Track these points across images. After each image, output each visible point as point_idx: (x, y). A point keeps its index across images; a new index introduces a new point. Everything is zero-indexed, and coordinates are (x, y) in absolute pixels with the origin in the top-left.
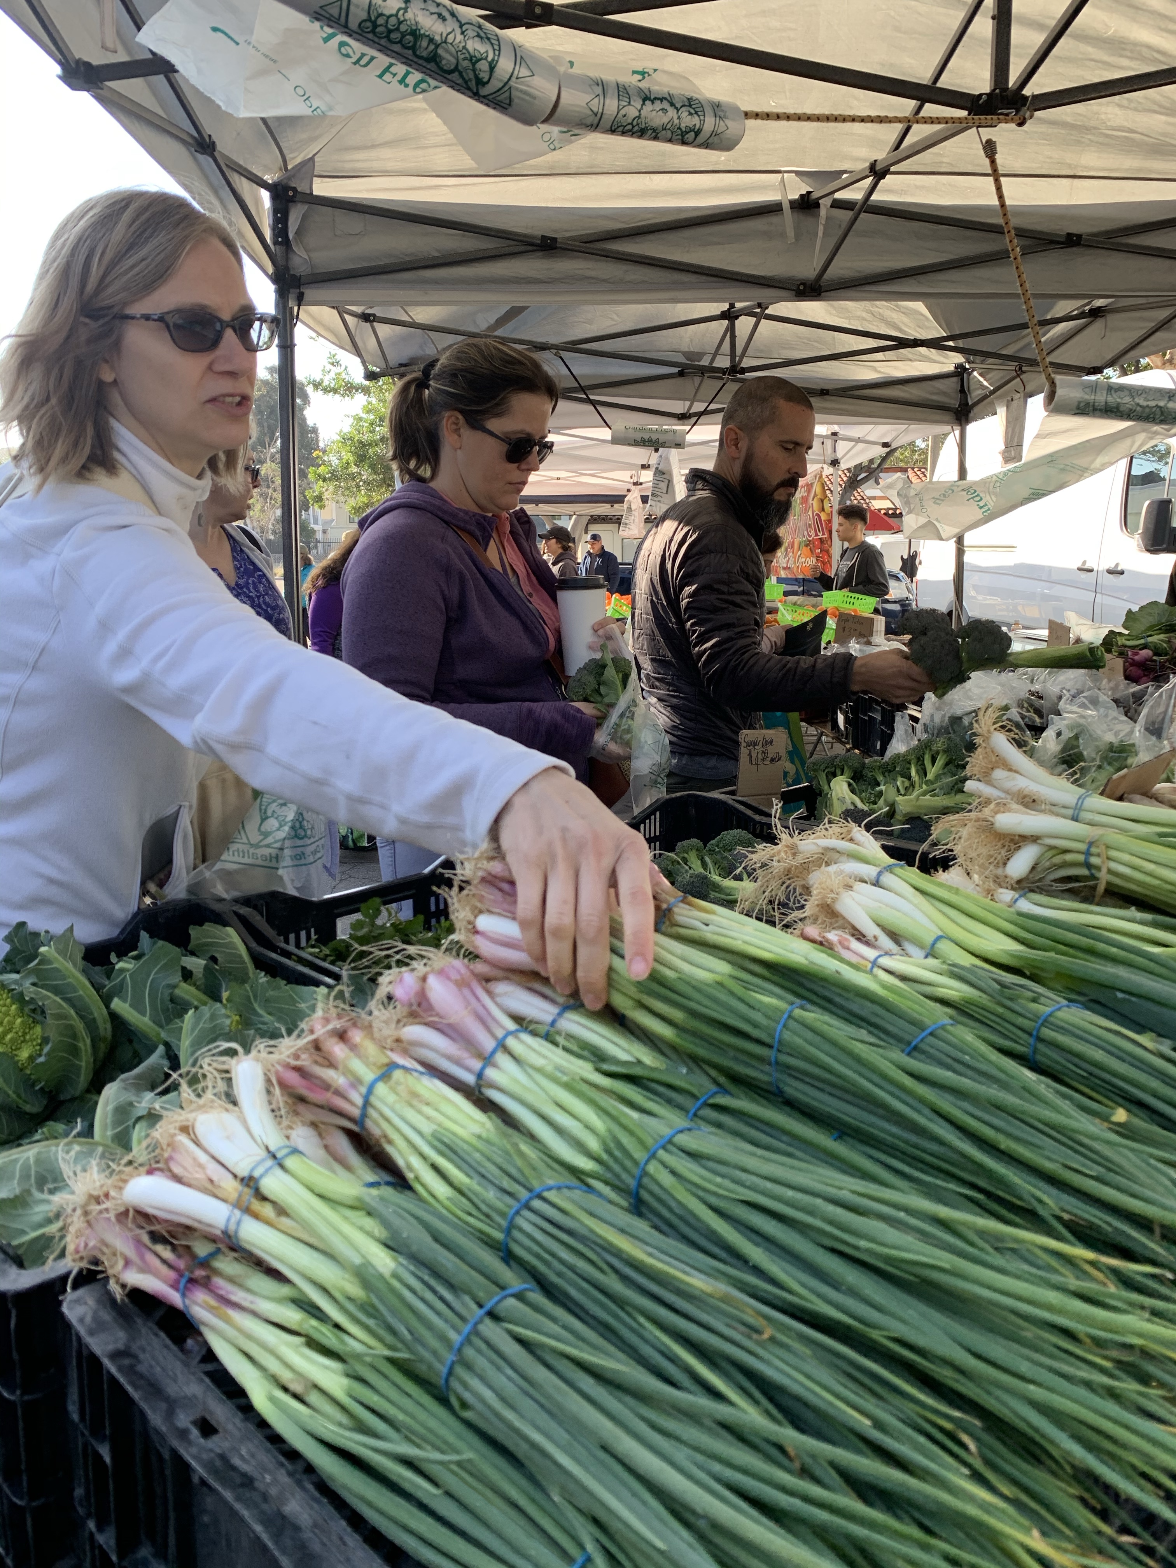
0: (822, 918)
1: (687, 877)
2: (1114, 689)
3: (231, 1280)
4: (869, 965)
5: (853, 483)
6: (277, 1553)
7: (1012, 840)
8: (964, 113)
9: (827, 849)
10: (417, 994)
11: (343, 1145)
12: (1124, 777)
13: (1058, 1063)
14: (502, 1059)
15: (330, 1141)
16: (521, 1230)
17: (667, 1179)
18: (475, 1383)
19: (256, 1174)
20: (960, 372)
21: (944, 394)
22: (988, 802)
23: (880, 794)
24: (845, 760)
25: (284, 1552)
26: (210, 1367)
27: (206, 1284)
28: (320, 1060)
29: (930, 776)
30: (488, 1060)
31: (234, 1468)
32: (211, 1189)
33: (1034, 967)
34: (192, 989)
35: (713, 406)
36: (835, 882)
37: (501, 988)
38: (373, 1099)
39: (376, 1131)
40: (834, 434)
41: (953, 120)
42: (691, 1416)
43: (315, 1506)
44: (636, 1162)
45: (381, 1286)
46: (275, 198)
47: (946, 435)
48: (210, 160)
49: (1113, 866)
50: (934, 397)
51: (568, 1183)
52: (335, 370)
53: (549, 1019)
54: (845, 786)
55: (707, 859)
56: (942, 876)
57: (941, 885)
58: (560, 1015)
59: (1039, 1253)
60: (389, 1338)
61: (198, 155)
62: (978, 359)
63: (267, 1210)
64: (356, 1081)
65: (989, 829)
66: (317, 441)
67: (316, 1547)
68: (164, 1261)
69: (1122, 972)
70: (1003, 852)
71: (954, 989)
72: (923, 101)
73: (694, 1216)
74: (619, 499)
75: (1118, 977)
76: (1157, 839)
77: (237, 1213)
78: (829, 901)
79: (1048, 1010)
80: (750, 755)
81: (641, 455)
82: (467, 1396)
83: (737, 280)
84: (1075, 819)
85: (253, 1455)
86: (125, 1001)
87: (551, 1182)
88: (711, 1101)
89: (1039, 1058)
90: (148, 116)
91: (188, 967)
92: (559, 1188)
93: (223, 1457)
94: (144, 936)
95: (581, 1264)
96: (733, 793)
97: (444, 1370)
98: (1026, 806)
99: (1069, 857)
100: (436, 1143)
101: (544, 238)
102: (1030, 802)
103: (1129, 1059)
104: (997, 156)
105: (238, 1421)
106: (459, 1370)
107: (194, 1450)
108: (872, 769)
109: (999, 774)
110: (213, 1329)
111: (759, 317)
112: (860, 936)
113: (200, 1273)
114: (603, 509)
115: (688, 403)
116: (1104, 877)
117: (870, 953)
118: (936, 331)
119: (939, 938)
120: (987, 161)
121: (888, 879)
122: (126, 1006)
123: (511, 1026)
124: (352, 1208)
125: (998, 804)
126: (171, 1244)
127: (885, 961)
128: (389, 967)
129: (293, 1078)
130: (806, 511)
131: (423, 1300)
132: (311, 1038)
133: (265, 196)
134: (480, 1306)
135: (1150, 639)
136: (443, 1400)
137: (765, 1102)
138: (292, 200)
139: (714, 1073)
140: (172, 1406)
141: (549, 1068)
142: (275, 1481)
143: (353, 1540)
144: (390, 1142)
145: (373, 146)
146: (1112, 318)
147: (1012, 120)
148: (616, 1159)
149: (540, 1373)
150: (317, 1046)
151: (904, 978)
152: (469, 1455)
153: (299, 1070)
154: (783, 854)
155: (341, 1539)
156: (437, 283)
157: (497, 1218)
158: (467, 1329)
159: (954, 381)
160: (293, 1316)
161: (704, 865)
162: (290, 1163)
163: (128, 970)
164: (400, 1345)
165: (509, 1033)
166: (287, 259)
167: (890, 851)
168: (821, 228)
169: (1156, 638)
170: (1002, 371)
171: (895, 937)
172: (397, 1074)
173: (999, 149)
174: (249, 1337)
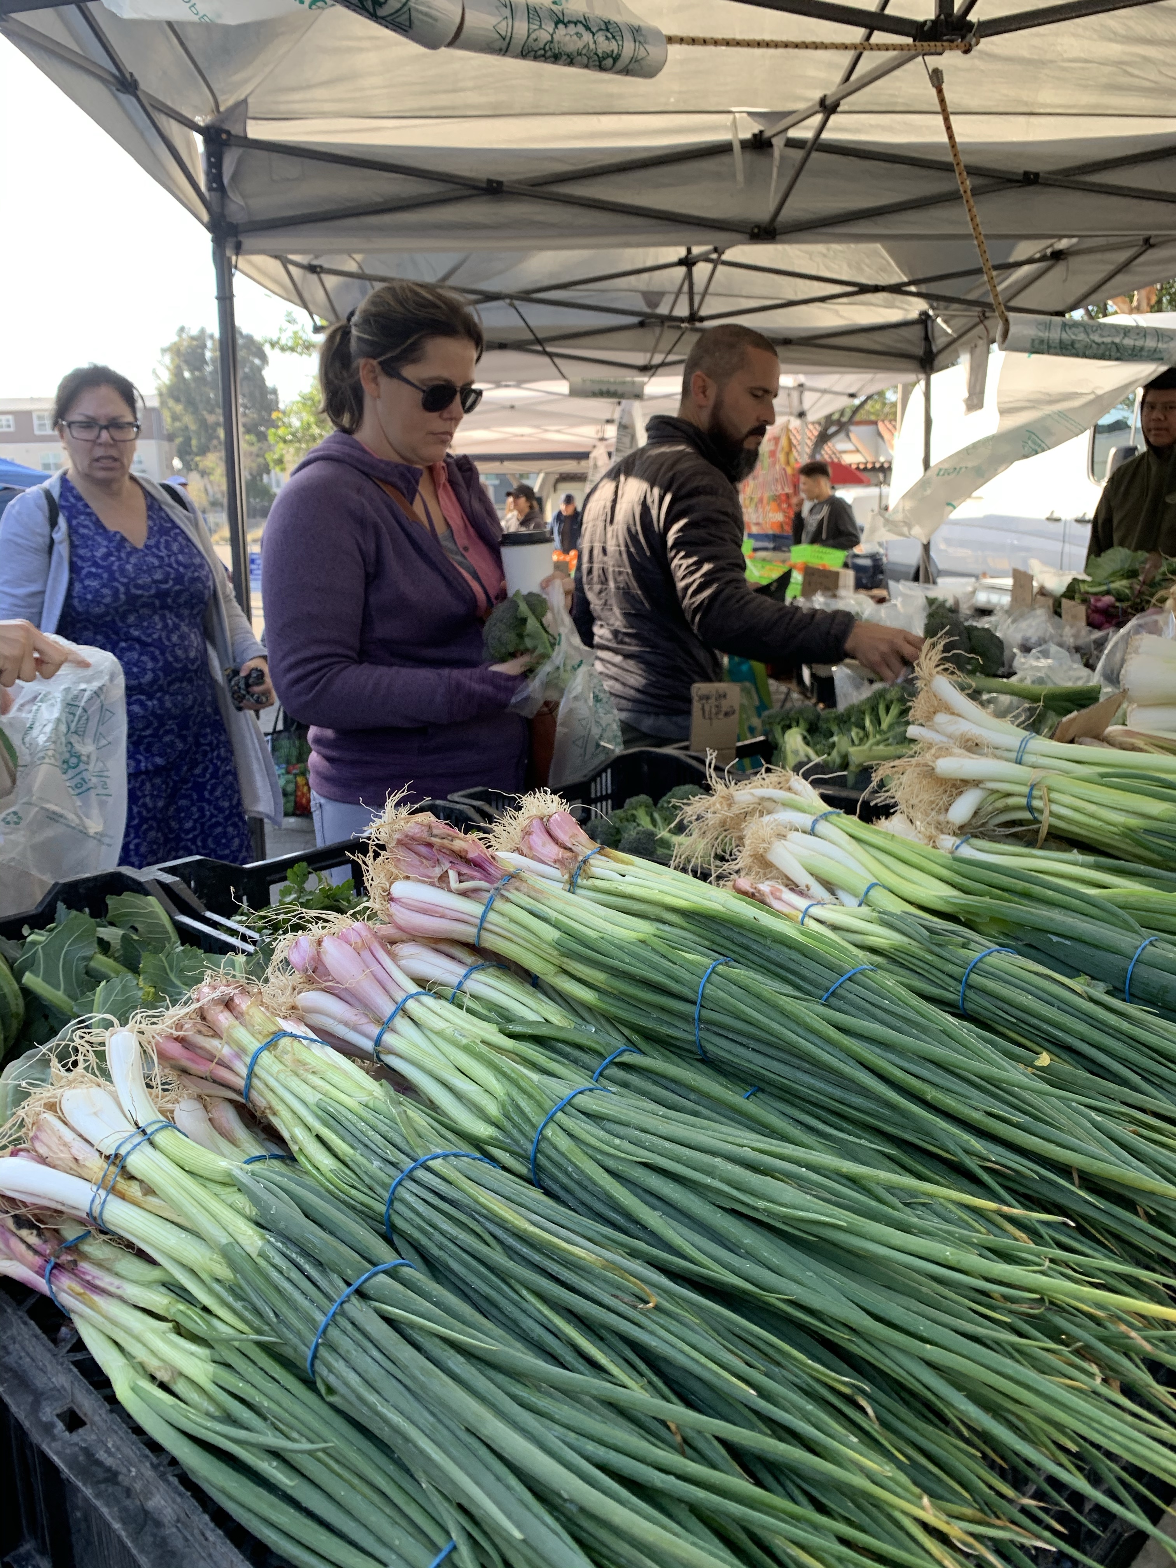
0: (756, 868)
1: (633, 833)
2: (1076, 636)
3: (99, 1264)
4: (801, 916)
5: (823, 438)
6: (134, 1551)
7: (954, 786)
8: (909, 40)
9: (763, 799)
10: (313, 959)
11: (229, 1118)
12: (1074, 719)
13: (986, 1009)
14: (401, 1023)
15: (215, 1114)
16: (403, 1201)
17: (564, 1143)
18: (339, 1365)
19: (123, 1151)
20: (924, 320)
21: (909, 341)
22: (930, 746)
23: (833, 745)
24: (801, 712)
25: (142, 1550)
26: (79, 1356)
27: (72, 1269)
28: (204, 1029)
29: (884, 726)
30: (387, 1025)
31: (99, 1463)
32: (76, 1169)
33: (969, 913)
34: (111, 961)
35: (671, 358)
36: (767, 832)
37: (405, 950)
38: (257, 1069)
39: (261, 1102)
40: (801, 386)
41: (901, 47)
42: (570, 1394)
43: (179, 1500)
44: (533, 1126)
45: (248, 1267)
46: (207, 142)
47: (914, 385)
48: (134, 100)
49: (1055, 808)
50: (899, 345)
51: (455, 1150)
52: (292, 328)
53: (455, 981)
54: (799, 739)
55: (656, 816)
56: (884, 824)
57: (877, 832)
58: (466, 976)
59: (951, 1206)
60: (257, 1322)
61: (120, 95)
62: (942, 304)
63: (134, 1189)
64: (241, 1051)
65: (930, 773)
66: (277, 402)
67: (178, 1543)
68: (29, 1246)
69: (1057, 916)
70: (945, 798)
71: (884, 937)
72: (871, 29)
73: (591, 1179)
74: (584, 456)
75: (1052, 920)
76: (1099, 780)
77: (102, 1193)
78: (761, 851)
79: (976, 956)
80: (703, 709)
81: (603, 407)
82: (332, 1379)
83: (689, 223)
84: (1019, 762)
85: (118, 1449)
86: (37, 976)
87: (439, 1151)
88: (617, 1060)
89: (969, 1006)
90: (62, 52)
91: (106, 938)
92: (445, 1156)
93: (88, 1453)
94: (61, 906)
95: (464, 1237)
96: (686, 748)
97: (309, 1354)
98: (969, 750)
99: (1011, 801)
100: (320, 1113)
101: (490, 182)
102: (973, 746)
103: (1056, 1002)
104: (944, 86)
105: (103, 1412)
106: (323, 1352)
107: (56, 1445)
108: (827, 720)
109: (941, 718)
110: (81, 1316)
111: (716, 263)
112: (793, 886)
113: (66, 1258)
114: (570, 466)
115: (648, 355)
116: (1046, 820)
117: (802, 903)
118: (898, 277)
119: (873, 886)
120: (934, 91)
121: (823, 827)
122: (39, 980)
123: (413, 988)
124: (224, 1184)
125: (940, 748)
126: (38, 1228)
127: (816, 911)
128: (285, 932)
129: (175, 1049)
130: (774, 464)
131: (288, 1279)
132: (197, 1005)
133: (198, 139)
134: (349, 1284)
135: (1113, 586)
136: (310, 1383)
137: (675, 1058)
138: (226, 144)
139: (626, 1032)
140: (38, 1397)
141: (449, 1031)
142: (140, 1474)
143: (215, 1535)
144: (275, 1114)
145: (309, 87)
146: (1074, 262)
147: (957, 47)
148: (515, 1125)
149: (406, 1353)
150: (202, 1015)
151: (835, 928)
152: (334, 1442)
153: (181, 1040)
154: (718, 806)
155: (203, 1535)
156: (382, 230)
157: (379, 1190)
158: (333, 1308)
159: (918, 330)
160: (159, 1300)
161: (654, 822)
162: (159, 1138)
163: (39, 943)
164: (266, 1328)
165: (411, 996)
166: (223, 206)
167: (827, 799)
168: (775, 170)
169: (1120, 584)
170: (967, 316)
171: (830, 886)
172: (285, 1042)
173: (946, 78)
174: (114, 1323)
